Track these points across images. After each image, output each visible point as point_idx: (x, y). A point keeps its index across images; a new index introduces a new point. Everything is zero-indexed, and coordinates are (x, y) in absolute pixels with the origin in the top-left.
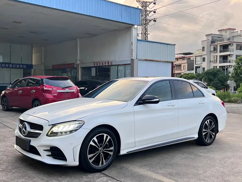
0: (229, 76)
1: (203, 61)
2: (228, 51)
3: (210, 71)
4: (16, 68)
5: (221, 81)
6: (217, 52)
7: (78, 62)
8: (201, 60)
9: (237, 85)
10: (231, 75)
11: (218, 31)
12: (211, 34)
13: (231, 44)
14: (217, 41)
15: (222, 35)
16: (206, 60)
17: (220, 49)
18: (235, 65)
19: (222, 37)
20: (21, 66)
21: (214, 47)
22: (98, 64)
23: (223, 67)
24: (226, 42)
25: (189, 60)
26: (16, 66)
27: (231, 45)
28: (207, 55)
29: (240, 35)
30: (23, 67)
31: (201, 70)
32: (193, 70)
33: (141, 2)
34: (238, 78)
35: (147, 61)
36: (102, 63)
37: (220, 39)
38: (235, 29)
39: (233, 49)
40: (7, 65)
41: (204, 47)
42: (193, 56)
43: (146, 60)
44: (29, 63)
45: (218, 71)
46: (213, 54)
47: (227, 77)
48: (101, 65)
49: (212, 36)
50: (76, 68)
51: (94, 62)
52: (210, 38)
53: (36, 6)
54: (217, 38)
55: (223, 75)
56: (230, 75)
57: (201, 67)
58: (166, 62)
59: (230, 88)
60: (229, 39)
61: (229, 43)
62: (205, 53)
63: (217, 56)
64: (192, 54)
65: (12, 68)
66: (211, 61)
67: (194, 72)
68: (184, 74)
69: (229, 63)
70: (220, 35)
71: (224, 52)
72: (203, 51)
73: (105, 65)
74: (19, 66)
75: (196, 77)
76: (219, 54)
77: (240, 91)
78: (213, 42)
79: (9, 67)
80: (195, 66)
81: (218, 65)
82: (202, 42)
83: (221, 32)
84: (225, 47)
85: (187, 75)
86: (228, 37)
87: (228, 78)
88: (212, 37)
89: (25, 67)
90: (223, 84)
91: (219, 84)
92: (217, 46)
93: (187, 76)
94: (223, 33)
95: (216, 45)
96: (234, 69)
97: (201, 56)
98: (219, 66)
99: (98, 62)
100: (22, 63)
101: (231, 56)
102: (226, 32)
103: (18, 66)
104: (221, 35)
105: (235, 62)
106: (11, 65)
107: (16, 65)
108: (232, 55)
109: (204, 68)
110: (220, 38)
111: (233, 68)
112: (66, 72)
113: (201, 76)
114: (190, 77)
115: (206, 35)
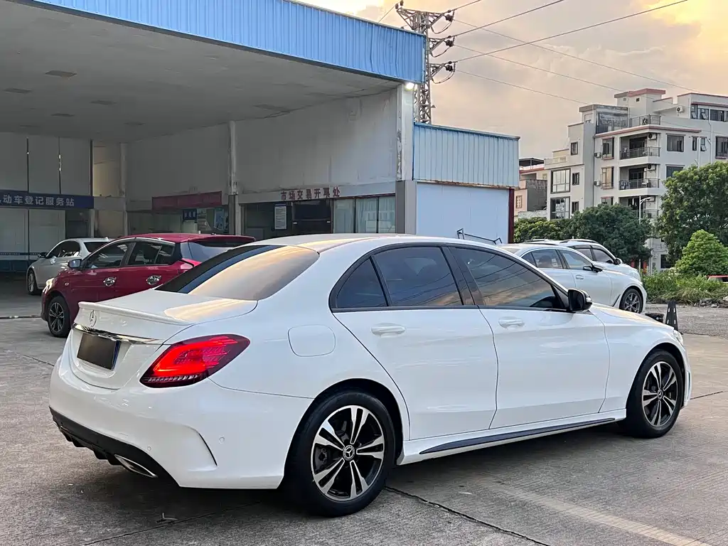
0: (649, 227)
1: (573, 184)
2: (645, 155)
3: (596, 213)
4: (45, 207)
5: (627, 242)
6: (613, 156)
7: (234, 189)
8: (568, 182)
9: (671, 253)
10: (656, 224)
11: (616, 96)
12: (596, 106)
13: (654, 133)
14: (614, 126)
15: (627, 109)
16: (582, 179)
17: (622, 148)
18: (666, 196)
19: (626, 115)
20: (60, 201)
21: (605, 142)
22: (294, 195)
23: (630, 199)
24: (637, 129)
25: (533, 181)
26: (45, 201)
27: (654, 137)
28: (583, 167)
29: (679, 109)
30: (65, 203)
31: (567, 210)
32: (544, 208)
33: (410, 13)
34: (676, 232)
35: (441, 186)
36: (309, 191)
37: (622, 119)
38: (664, 92)
39: (659, 148)
40: (18, 200)
41: (575, 143)
42: (542, 169)
43: (438, 183)
44: (84, 192)
45: (620, 211)
46: (601, 164)
47: (643, 229)
48: (304, 198)
49: (599, 110)
50: (226, 208)
51: (284, 190)
52: (593, 118)
53: (128, 27)
54: (611, 117)
55: (632, 222)
56: (652, 222)
57: (567, 200)
58: (493, 188)
59: (651, 261)
60: (646, 121)
61: (647, 131)
62: (578, 159)
63: (613, 168)
64: (542, 162)
65: (34, 206)
66: (595, 183)
67: (546, 214)
68: (522, 222)
69: (647, 188)
70: (621, 108)
71: (631, 157)
72: (572, 154)
73: (317, 198)
74: (55, 201)
75: (557, 228)
76: (619, 163)
77: (682, 267)
78: (601, 128)
79: (23, 205)
80: (550, 196)
81: (617, 194)
82: (569, 129)
83: (625, 99)
84: (636, 144)
85: (530, 222)
86: (645, 115)
87: (647, 233)
88: (599, 113)
89: (70, 203)
90: (633, 248)
91: (622, 248)
92: (613, 138)
93: (529, 225)
94: (631, 103)
95: (611, 137)
96: (663, 206)
97: (568, 168)
98: (620, 198)
99: (296, 189)
100: (62, 193)
101: (653, 168)
102: (638, 100)
103: (50, 201)
104: (625, 110)
105: (668, 187)
106: (31, 198)
107: (45, 199)
108: (656, 165)
109: (576, 203)
110: (621, 115)
111: (660, 202)
112: (195, 219)
113: (571, 227)
114: (537, 231)
115: (582, 110)
